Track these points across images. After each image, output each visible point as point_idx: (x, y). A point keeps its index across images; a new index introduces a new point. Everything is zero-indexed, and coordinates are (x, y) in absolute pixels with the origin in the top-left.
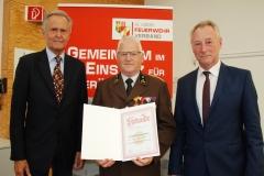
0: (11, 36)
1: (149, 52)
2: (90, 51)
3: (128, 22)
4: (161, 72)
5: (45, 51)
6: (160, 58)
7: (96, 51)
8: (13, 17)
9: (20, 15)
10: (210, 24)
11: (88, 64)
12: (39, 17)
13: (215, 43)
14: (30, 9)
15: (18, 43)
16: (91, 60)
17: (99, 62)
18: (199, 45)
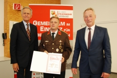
0: (8, 16)
1: (64, 23)
2: (42, 22)
3: (56, 11)
4: (69, 30)
5: (22, 22)
6: (68, 25)
7: (44, 22)
8: (9, 8)
9: (11, 7)
10: (91, 9)
11: (41, 27)
12: (19, 8)
13: (93, 17)
14: (15, 5)
15: (11, 19)
16: (42, 26)
17: (45, 26)
18: (87, 17)
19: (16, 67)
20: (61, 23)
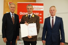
1: (38, 13)
2: (25, 13)
6: (41, 14)
7: (26, 13)
10: (54, 7)
18: (52, 11)
19: (5, 40)
20: (36, 13)
